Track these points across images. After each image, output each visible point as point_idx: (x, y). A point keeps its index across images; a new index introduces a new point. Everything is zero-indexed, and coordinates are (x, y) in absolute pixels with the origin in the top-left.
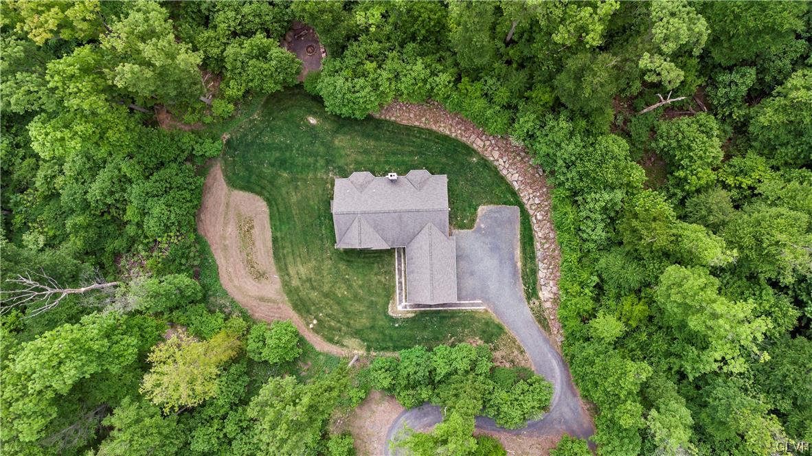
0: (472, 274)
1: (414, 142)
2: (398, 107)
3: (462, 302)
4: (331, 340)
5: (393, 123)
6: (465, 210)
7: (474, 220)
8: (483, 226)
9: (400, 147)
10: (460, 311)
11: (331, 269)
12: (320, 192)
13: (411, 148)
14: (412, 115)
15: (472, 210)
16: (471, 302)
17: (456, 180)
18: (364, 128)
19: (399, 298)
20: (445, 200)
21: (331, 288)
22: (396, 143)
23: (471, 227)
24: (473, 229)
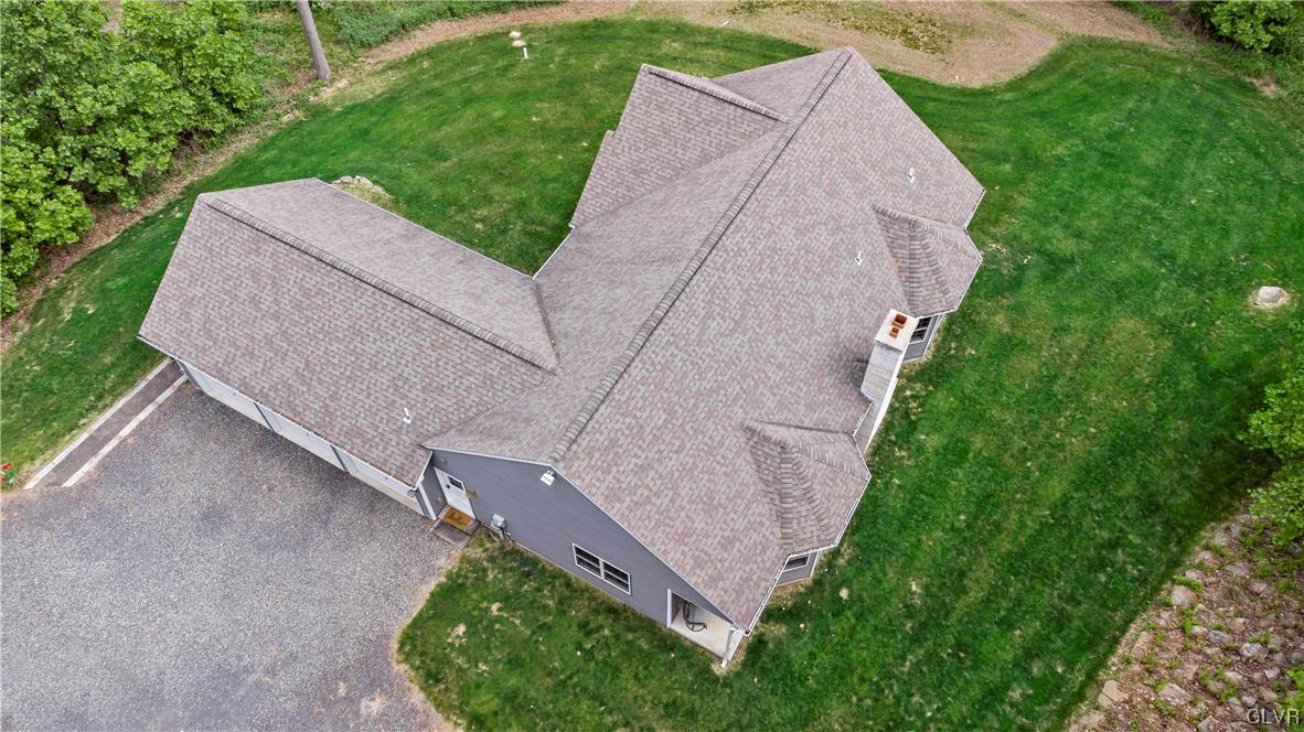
3: (151, 408)
8: (374, 705)
24: (396, 646)
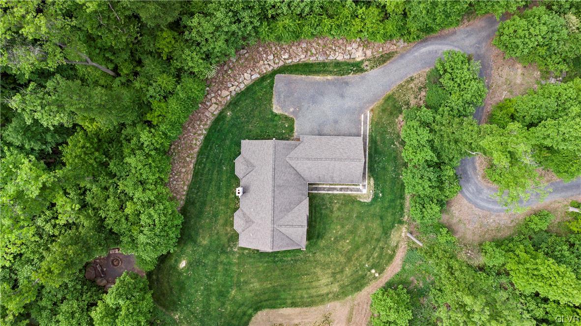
0: (336, 122)
1: (209, 170)
2: (175, 183)
3: (362, 133)
4: (391, 257)
5: (190, 188)
6: (276, 125)
7: (286, 117)
8: (292, 110)
9: (213, 183)
10: (371, 136)
11: (324, 254)
12: (251, 260)
13: (215, 172)
14: (184, 170)
15: (276, 118)
16: (362, 124)
17: (247, 132)
18: (193, 216)
19: (355, 191)
20: (265, 142)
21: (342, 255)
22: (209, 186)
23: (292, 121)
24: (294, 119)
